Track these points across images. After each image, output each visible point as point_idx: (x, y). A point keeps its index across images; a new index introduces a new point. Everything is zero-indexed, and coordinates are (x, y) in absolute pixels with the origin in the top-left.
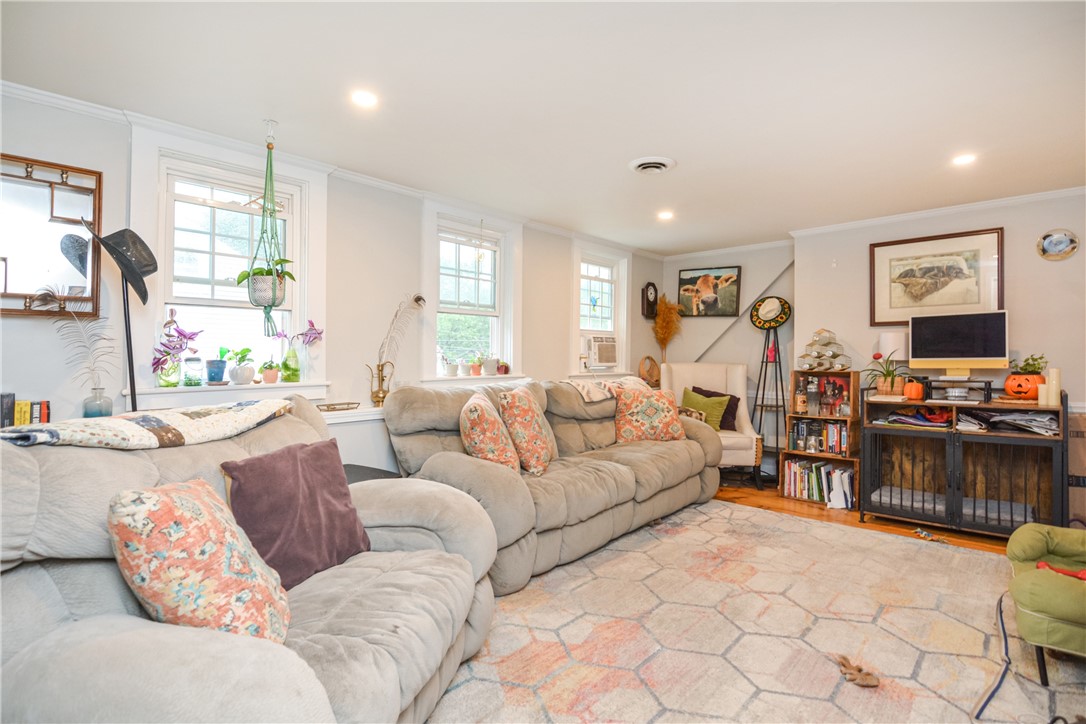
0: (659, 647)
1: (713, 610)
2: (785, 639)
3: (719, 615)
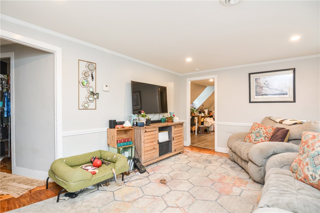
0: (211, 187)
1: (197, 199)
2: (176, 190)
3: (195, 197)
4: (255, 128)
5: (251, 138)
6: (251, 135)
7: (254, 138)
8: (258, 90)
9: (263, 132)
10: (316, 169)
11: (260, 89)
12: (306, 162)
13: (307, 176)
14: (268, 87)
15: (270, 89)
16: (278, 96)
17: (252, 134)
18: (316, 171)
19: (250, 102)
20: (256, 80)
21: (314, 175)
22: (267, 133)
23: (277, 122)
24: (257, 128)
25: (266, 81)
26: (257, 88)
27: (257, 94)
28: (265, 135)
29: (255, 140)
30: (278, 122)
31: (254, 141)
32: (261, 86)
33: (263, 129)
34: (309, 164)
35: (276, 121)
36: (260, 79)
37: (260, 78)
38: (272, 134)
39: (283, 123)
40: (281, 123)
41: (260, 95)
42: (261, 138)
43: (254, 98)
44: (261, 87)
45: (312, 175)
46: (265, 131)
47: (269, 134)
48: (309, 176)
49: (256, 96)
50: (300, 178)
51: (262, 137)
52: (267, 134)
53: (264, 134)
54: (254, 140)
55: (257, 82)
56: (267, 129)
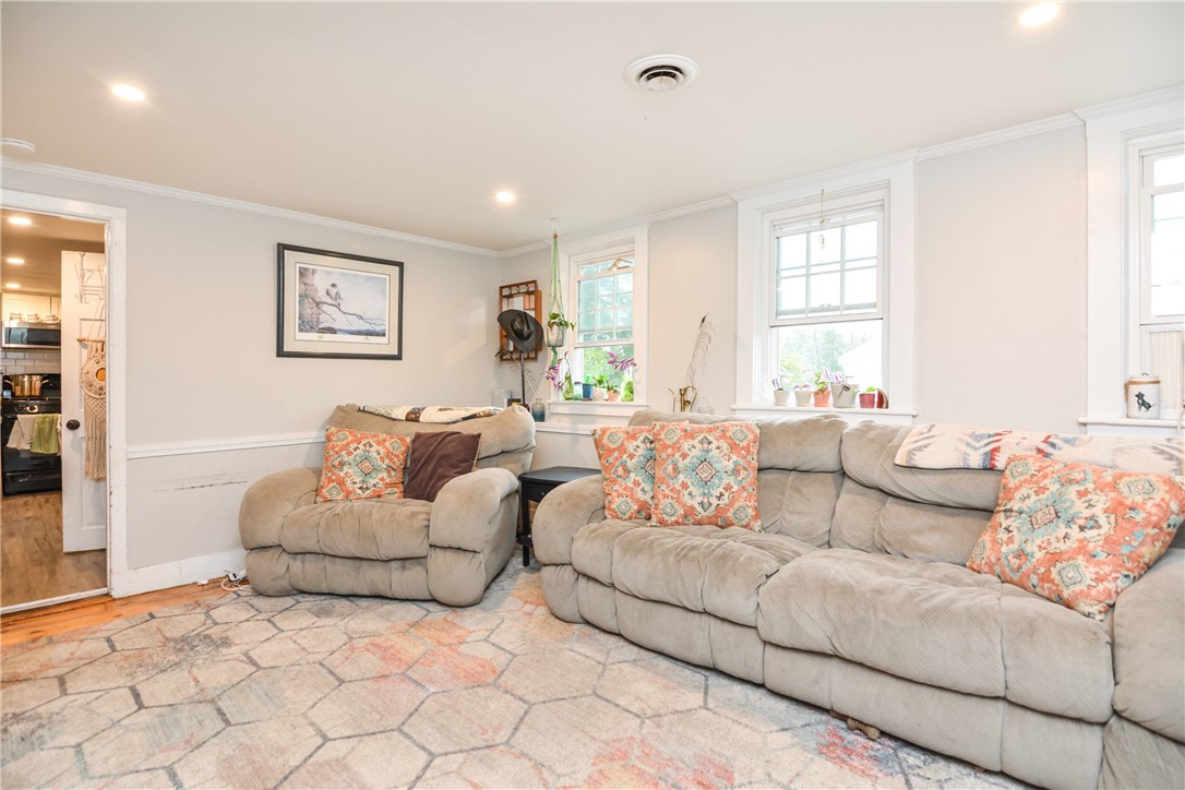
4: (348, 444)
5: (349, 484)
6: (342, 474)
7: (358, 480)
8: (309, 311)
9: (379, 454)
10: (709, 489)
11: (315, 310)
12: (680, 482)
13: (693, 508)
14: (338, 306)
15: (345, 313)
16: (363, 337)
17: (346, 468)
18: (709, 492)
19: (281, 353)
20: (301, 273)
21: (705, 500)
22: (389, 455)
23: (399, 417)
24: (355, 445)
25: (334, 285)
26: (306, 305)
27: (306, 325)
28: (387, 461)
29: (365, 486)
30: (404, 418)
31: (360, 491)
32: (317, 300)
33: (375, 447)
34: (689, 484)
35: (393, 416)
36: (316, 275)
37: (314, 271)
38: (401, 457)
39: (421, 419)
40: (416, 420)
41: (311, 329)
42: (380, 476)
43: (296, 340)
44: (318, 304)
45: (702, 504)
46: (382, 451)
47: (395, 459)
48: (696, 506)
49: (301, 330)
50: (673, 519)
51: (381, 471)
52: (391, 459)
53: (382, 460)
54: (361, 488)
55: (305, 284)
56: (387, 444)
